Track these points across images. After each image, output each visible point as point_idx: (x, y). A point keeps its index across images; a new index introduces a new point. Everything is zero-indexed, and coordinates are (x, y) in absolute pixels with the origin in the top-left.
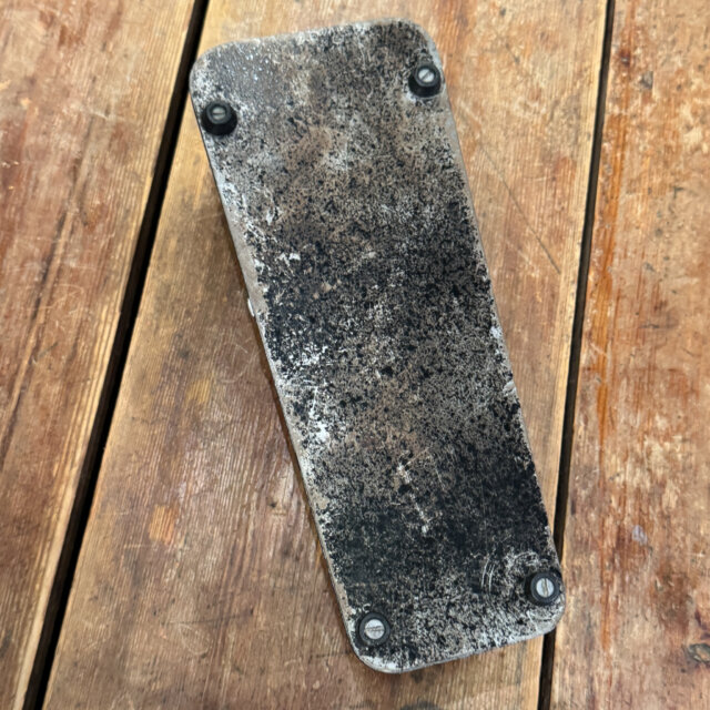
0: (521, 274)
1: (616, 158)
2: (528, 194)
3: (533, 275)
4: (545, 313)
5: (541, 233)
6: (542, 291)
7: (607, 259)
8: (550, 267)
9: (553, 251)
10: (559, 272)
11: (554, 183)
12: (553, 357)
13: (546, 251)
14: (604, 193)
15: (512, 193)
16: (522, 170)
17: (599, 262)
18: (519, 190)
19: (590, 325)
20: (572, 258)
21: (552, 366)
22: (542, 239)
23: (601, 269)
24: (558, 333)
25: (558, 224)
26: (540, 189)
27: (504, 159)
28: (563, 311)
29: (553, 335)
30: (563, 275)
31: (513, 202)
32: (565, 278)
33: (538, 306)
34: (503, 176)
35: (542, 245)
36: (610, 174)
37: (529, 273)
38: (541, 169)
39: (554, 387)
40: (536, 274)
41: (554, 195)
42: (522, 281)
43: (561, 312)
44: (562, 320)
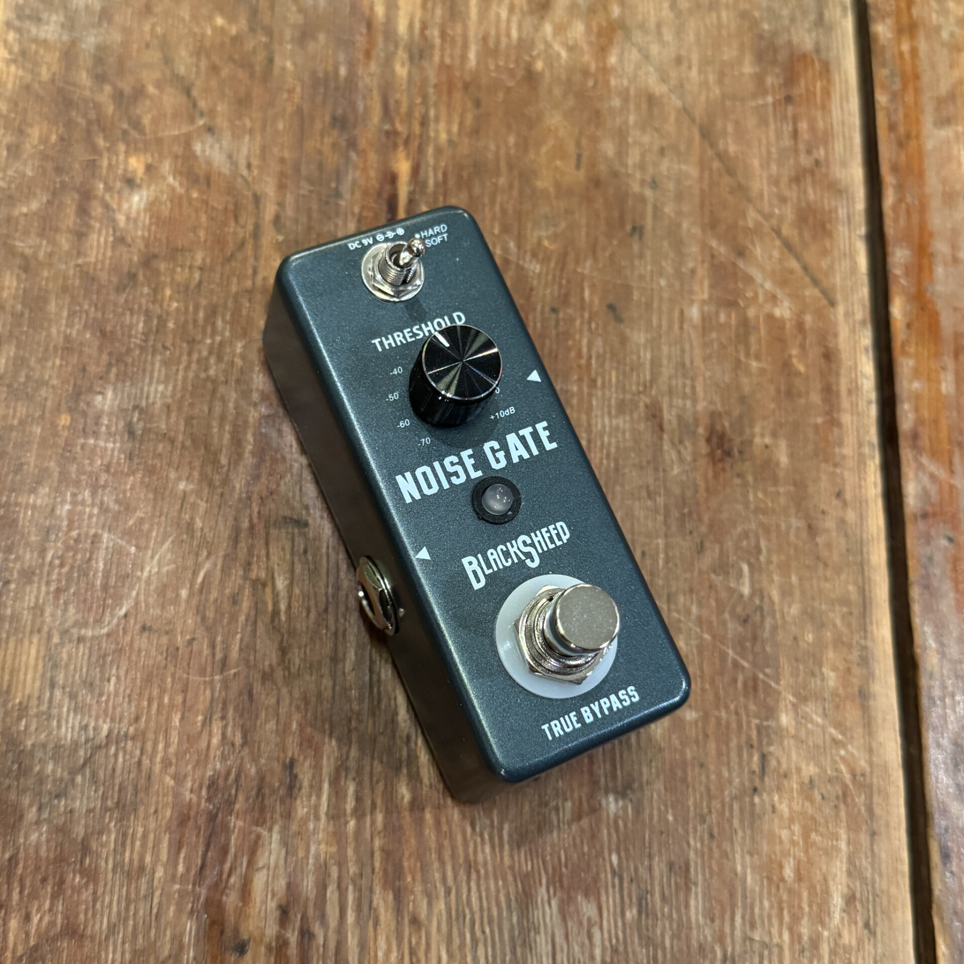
0: (751, 312)
1: (901, 54)
2: (740, 133)
3: (777, 312)
4: (816, 398)
5: (781, 219)
6: (802, 347)
7: (920, 268)
8: (811, 292)
9: (810, 256)
10: (832, 303)
11: (790, 110)
12: (848, 496)
13: (798, 258)
14: (892, 127)
15: (707, 134)
16: (720, 81)
17: (907, 274)
18: (719, 124)
19: (911, 416)
20: (854, 269)
21: (851, 516)
22: (786, 231)
23: (913, 290)
24: (850, 440)
25: (811, 196)
26: (763, 122)
27: (679, 60)
28: (855, 389)
29: (840, 444)
30: (841, 309)
31: (710, 153)
32: (847, 314)
33: (797, 381)
34: (682, 97)
35: (788, 245)
36: (897, 86)
37: (767, 308)
38: (759, 79)
39: (862, 567)
40: (784, 310)
41: (795, 134)
42: (757, 328)
43: (850, 392)
44: (855, 411)
